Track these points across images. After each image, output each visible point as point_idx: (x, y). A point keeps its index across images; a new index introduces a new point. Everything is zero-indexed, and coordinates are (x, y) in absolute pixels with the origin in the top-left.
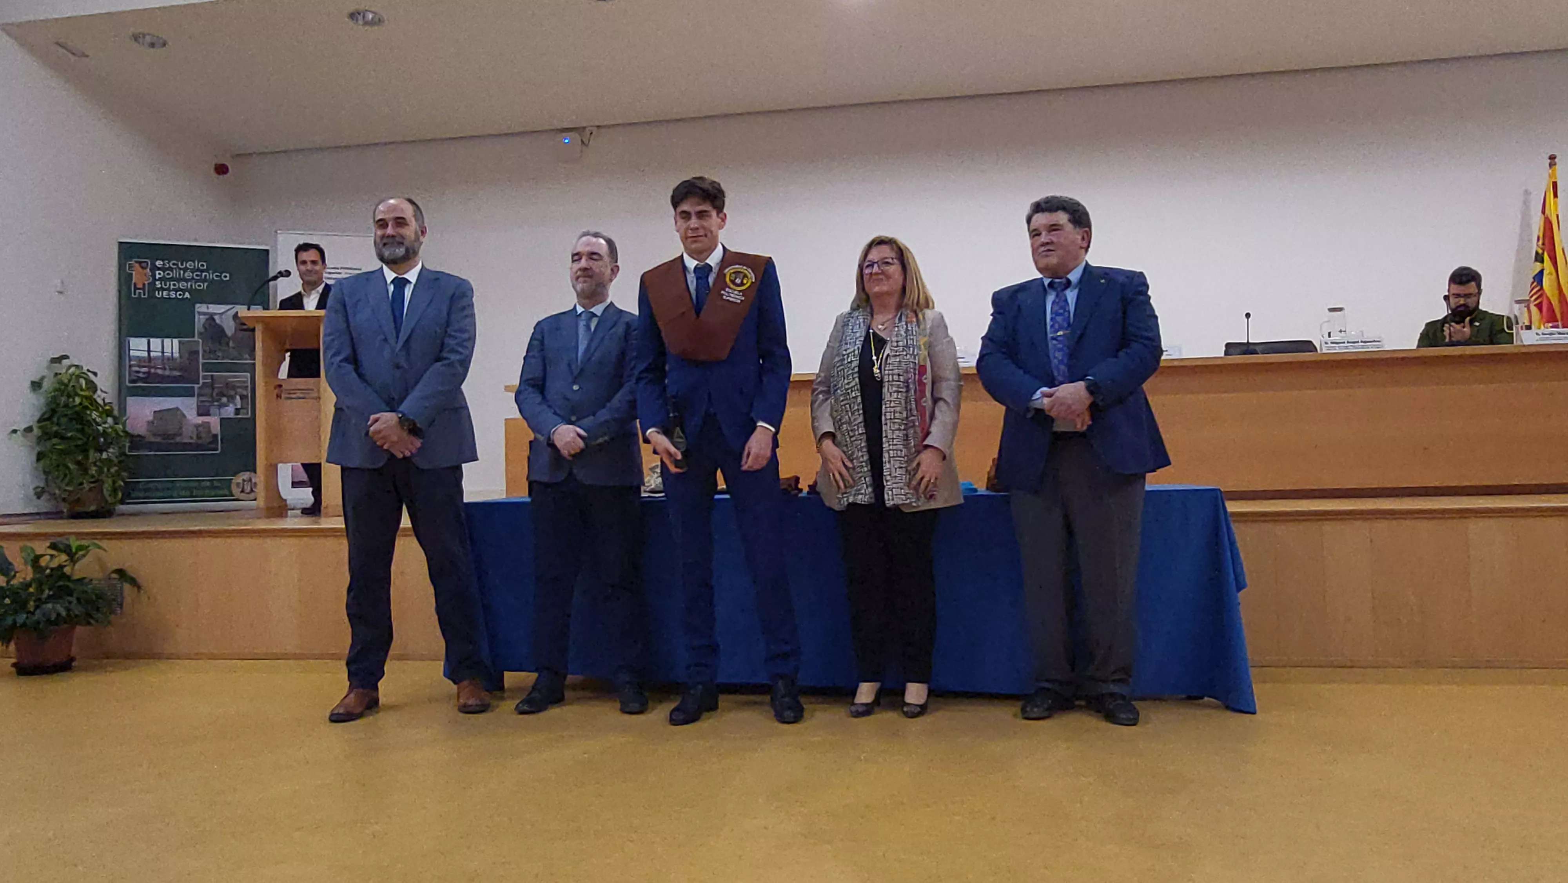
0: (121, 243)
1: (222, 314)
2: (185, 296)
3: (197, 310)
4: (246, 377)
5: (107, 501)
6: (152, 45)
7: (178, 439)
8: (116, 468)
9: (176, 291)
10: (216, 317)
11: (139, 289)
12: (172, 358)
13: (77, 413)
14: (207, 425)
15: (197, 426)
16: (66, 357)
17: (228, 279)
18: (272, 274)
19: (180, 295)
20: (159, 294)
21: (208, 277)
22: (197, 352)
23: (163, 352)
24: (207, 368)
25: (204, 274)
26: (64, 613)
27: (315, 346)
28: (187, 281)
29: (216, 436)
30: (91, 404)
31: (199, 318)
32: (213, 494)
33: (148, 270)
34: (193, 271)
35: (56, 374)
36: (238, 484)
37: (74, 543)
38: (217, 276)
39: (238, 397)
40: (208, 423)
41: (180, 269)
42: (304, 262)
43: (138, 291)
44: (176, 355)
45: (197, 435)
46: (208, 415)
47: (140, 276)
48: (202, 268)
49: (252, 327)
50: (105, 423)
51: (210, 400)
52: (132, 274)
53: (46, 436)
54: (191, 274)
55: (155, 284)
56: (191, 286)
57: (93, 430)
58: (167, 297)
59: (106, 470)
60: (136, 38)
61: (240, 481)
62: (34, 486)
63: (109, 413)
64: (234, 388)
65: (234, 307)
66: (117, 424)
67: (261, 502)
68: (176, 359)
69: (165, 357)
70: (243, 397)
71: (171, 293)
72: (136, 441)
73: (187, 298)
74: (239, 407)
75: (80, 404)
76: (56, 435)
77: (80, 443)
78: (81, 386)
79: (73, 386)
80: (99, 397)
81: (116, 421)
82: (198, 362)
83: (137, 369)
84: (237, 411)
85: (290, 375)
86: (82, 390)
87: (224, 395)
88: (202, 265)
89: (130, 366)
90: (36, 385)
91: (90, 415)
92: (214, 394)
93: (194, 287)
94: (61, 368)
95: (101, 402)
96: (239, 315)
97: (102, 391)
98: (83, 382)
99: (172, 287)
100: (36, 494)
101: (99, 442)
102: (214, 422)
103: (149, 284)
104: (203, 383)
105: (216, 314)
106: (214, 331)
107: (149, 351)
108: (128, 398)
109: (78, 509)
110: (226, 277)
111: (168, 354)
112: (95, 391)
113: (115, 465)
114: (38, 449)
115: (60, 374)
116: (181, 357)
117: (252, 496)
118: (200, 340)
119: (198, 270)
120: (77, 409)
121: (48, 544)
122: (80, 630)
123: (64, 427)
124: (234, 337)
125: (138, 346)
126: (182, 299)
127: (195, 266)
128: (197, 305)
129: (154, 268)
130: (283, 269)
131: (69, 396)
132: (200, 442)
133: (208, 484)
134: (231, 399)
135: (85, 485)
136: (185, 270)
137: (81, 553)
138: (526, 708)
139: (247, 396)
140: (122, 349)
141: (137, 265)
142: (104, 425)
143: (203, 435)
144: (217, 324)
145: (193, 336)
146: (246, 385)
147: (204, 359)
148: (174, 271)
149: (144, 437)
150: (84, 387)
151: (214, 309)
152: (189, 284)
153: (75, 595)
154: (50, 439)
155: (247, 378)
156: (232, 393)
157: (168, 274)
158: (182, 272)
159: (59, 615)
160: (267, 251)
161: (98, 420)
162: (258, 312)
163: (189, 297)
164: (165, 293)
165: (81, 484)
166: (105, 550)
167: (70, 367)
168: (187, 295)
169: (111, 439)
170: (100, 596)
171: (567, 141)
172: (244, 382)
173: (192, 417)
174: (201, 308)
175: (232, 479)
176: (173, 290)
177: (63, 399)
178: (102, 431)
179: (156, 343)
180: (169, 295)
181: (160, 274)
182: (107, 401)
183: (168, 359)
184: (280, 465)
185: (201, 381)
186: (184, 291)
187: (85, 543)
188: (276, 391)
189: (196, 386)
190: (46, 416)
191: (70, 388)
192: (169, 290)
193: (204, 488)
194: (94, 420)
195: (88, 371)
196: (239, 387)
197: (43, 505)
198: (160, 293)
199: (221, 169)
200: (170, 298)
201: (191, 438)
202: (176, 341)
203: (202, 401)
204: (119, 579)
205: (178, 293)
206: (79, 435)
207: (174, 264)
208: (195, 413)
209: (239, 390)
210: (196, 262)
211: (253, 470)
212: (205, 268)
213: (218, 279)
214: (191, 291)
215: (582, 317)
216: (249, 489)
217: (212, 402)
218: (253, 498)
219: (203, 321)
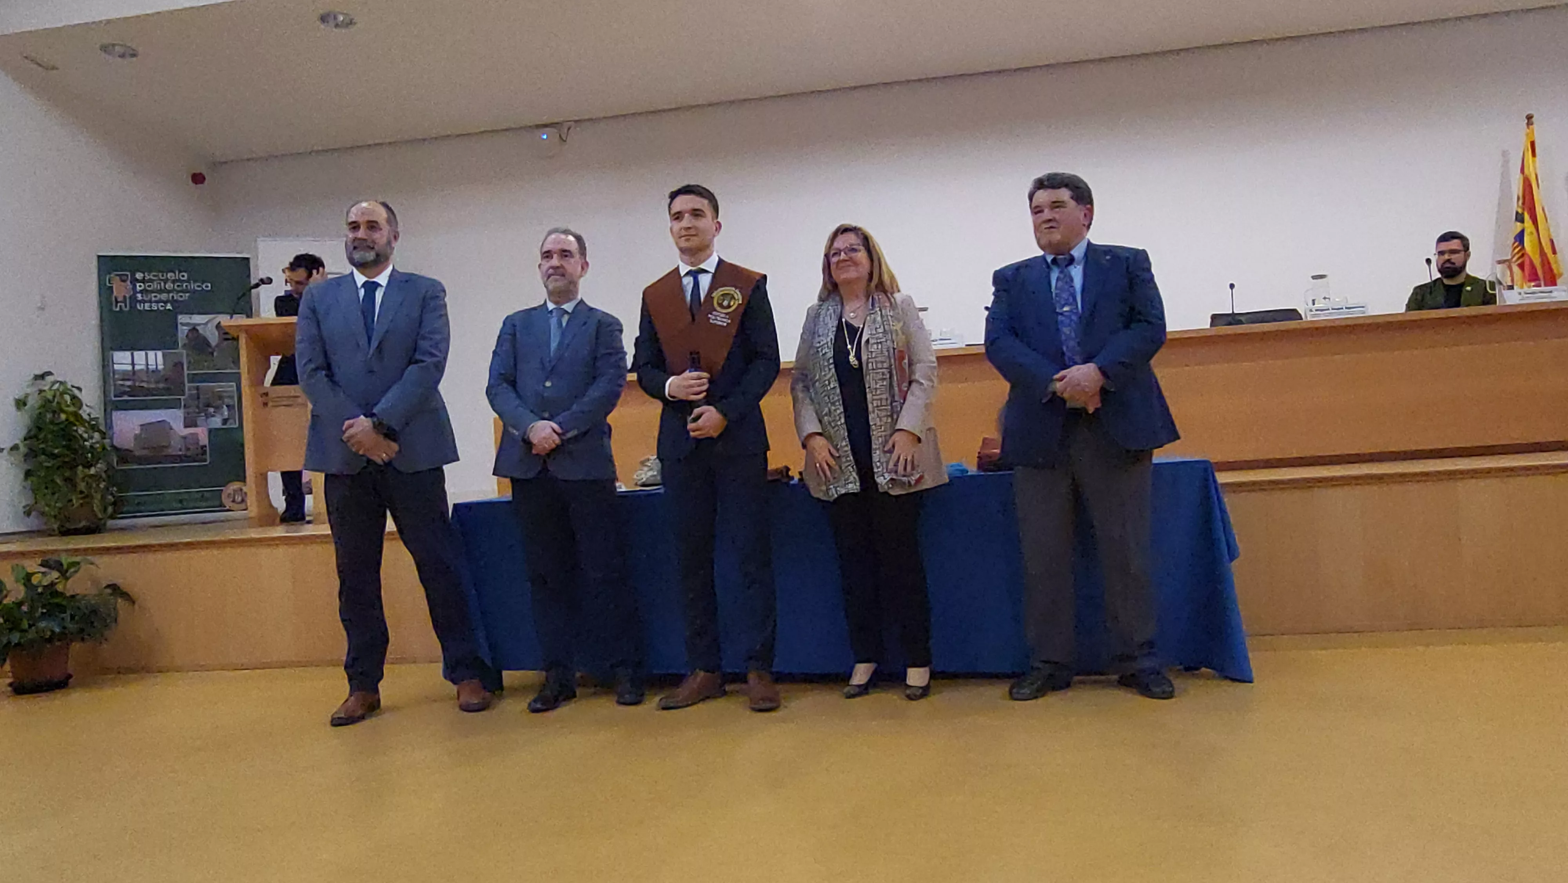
0: (99, 257)
2: (167, 308)
3: (180, 321)
4: (232, 386)
5: (96, 515)
6: (122, 56)
7: (167, 452)
8: (104, 483)
9: (157, 302)
10: (199, 328)
11: (121, 302)
12: (156, 371)
13: (63, 430)
14: (194, 436)
15: (184, 438)
16: (49, 373)
17: (209, 288)
18: (253, 282)
19: (162, 306)
20: (140, 306)
21: (189, 287)
22: (182, 365)
23: (147, 364)
24: (193, 378)
25: (185, 285)
26: (57, 630)
28: (169, 292)
29: (206, 446)
30: (78, 421)
32: (203, 505)
33: (128, 282)
34: (174, 282)
35: (41, 391)
36: (229, 494)
37: (65, 560)
38: (199, 286)
39: (225, 407)
40: (197, 434)
41: (162, 280)
43: (119, 304)
44: (160, 367)
45: (186, 446)
46: (196, 426)
47: (121, 290)
48: (181, 278)
49: (235, 336)
50: (92, 438)
51: (197, 411)
52: (112, 287)
53: (31, 454)
54: (172, 285)
55: (136, 297)
56: (173, 297)
57: (80, 445)
58: (149, 309)
59: (94, 485)
60: (105, 49)
61: (229, 491)
62: (24, 504)
63: (94, 428)
64: (220, 398)
65: (214, 318)
66: (104, 438)
67: (252, 511)
68: (160, 371)
69: (150, 370)
70: (229, 407)
71: (153, 305)
72: (124, 456)
73: (169, 310)
74: (226, 417)
75: (67, 420)
76: (44, 452)
77: (67, 460)
78: (67, 402)
79: (58, 403)
80: (84, 413)
81: (103, 435)
82: (183, 373)
83: (121, 382)
84: (225, 421)
85: (275, 382)
86: (68, 406)
87: (211, 406)
88: (183, 276)
89: (115, 380)
90: (21, 403)
91: (76, 431)
92: (201, 406)
93: (175, 298)
94: (45, 385)
95: (86, 417)
96: (223, 324)
97: (87, 406)
98: (68, 398)
99: (153, 299)
100: (24, 512)
101: (87, 458)
102: (202, 434)
103: (130, 297)
104: (189, 394)
105: (199, 325)
106: (197, 342)
107: (133, 364)
108: (114, 413)
109: (68, 525)
110: (207, 287)
111: (152, 367)
112: (80, 407)
113: (104, 481)
114: (27, 467)
115: (44, 391)
116: (164, 369)
117: (243, 506)
118: (185, 351)
119: (179, 280)
120: (62, 426)
121: (39, 562)
122: (76, 646)
123: (50, 444)
124: (217, 346)
125: (122, 360)
126: (165, 310)
127: (175, 277)
128: (180, 317)
129: (134, 281)
130: (264, 276)
131: (54, 412)
132: (189, 454)
133: (199, 496)
134: (218, 408)
135: (74, 501)
136: (166, 281)
137: (72, 570)
138: (539, 706)
139: (234, 406)
140: (106, 364)
141: (118, 278)
142: (90, 441)
143: (192, 447)
144: (201, 334)
146: (232, 394)
147: (188, 369)
148: (155, 283)
149: (131, 451)
150: (69, 402)
151: (197, 319)
152: (171, 295)
153: (68, 612)
154: (36, 456)
155: (233, 388)
156: (219, 402)
157: (149, 286)
158: (162, 284)
159: (53, 632)
160: (248, 259)
161: (85, 436)
162: (241, 320)
163: (171, 308)
164: (146, 305)
165: (71, 501)
166: (97, 566)
167: (54, 383)
168: (169, 307)
169: (98, 454)
170: (94, 612)
171: (545, 137)
172: (230, 392)
173: (180, 429)
174: (182, 319)
175: (222, 490)
176: (155, 302)
177: (49, 416)
178: (88, 447)
179: (140, 356)
180: (150, 307)
181: (140, 286)
182: (92, 416)
183: (153, 371)
184: (269, 474)
185: (187, 393)
186: (166, 302)
187: (77, 559)
188: (261, 400)
189: (182, 397)
190: (32, 433)
191: (55, 404)
192: (150, 302)
193: (196, 500)
194: (81, 436)
195: (73, 386)
196: (225, 397)
197: (33, 523)
198: (142, 305)
199: (198, 179)
200: (152, 310)
201: (180, 450)
202: (160, 354)
203: (188, 414)
204: (111, 595)
205: (160, 305)
206: (67, 452)
207: (154, 276)
208: (182, 425)
209: (226, 400)
210: (177, 273)
211: (243, 479)
212: (185, 278)
213: (199, 289)
214: (173, 302)
215: (554, 314)
216: (240, 499)
217: (199, 413)
218: (244, 508)
219: (186, 332)
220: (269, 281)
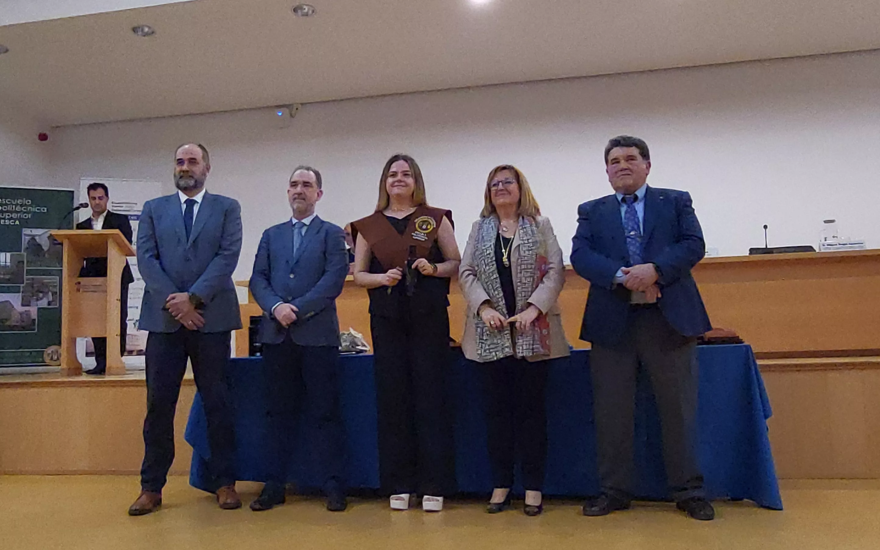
1: (39, 235)
2: (16, 223)
3: (23, 233)
7: (8, 323)
9: (10, 219)
10: (37, 238)
12: (6, 266)
14: (28, 313)
15: (21, 314)
17: (46, 211)
18: (75, 206)
19: (12, 222)
21: (32, 210)
22: (23, 262)
24: (29, 272)
25: (29, 208)
27: (104, 256)
28: (17, 212)
29: (35, 320)
31: (25, 239)
32: (30, 361)
34: (21, 206)
36: (49, 354)
38: (38, 209)
39: (50, 294)
40: (29, 311)
41: (13, 205)
42: (94, 198)
44: (8, 264)
45: (21, 320)
48: (28, 204)
49: (61, 242)
51: (31, 295)
54: (20, 208)
56: (20, 216)
58: (3, 224)
61: (50, 352)
65: (49, 231)
67: (64, 366)
68: (8, 266)
70: (54, 294)
71: (6, 221)
73: (17, 225)
74: (51, 299)
82: (23, 267)
84: (49, 304)
87: (41, 292)
88: (29, 202)
93: (22, 216)
96: (53, 235)
99: (7, 217)
102: (33, 311)
104: (26, 283)
105: (37, 235)
106: (35, 247)
110: (43, 209)
111: (3, 264)
116: (11, 265)
117: (58, 362)
118: (25, 254)
119: (25, 205)
124: (48, 250)
126: (15, 225)
127: (23, 202)
128: (24, 229)
130: (83, 202)
132: (23, 324)
133: (28, 354)
134: (45, 294)
136: (16, 205)
138: (257, 506)
139: (57, 292)
143: (25, 320)
144: (37, 242)
145: (21, 251)
146: (55, 284)
147: (27, 266)
148: (9, 206)
151: (36, 232)
152: (19, 215)
155: (57, 280)
157: (5, 208)
158: (14, 207)
160: (73, 191)
162: (65, 231)
163: (18, 223)
164: (2, 221)
168: (17, 222)
171: (280, 114)
172: (54, 283)
173: (18, 307)
174: (26, 231)
175: (44, 351)
176: (8, 219)
180: (5, 222)
183: (3, 267)
184: (78, 340)
185: (25, 282)
186: (15, 219)
188: (76, 288)
189: (22, 285)
192: (4, 219)
193: (27, 357)
196: (51, 286)
199: (43, 137)
200: (5, 225)
201: (17, 322)
202: (8, 255)
203: (25, 296)
205: (11, 221)
207: (9, 201)
208: (20, 303)
209: (51, 288)
210: (24, 199)
211: (60, 344)
212: (30, 203)
213: (38, 211)
214: (20, 219)
215: (296, 226)
216: (56, 357)
217: (33, 296)
218: (59, 364)
219: (28, 240)
220: (85, 205)
